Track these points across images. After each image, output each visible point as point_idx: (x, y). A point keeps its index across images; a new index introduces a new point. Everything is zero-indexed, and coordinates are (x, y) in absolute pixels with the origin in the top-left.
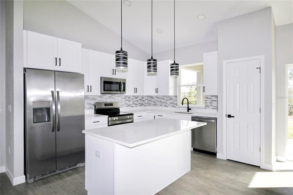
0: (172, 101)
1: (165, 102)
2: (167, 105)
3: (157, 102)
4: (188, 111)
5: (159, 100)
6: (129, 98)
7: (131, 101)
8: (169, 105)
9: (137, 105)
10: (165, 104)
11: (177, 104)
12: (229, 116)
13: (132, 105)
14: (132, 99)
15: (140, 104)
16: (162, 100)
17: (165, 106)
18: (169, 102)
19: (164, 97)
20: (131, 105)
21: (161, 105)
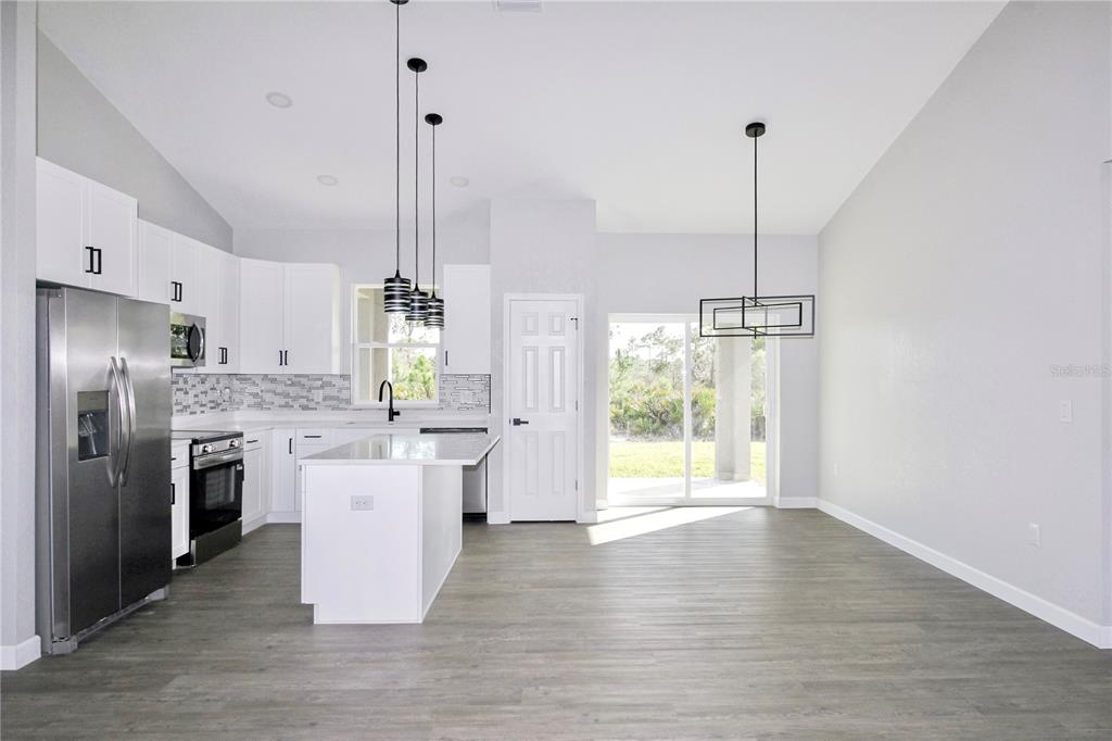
0: (328, 391)
1: (305, 394)
2: (312, 405)
3: (268, 397)
4: (391, 419)
5: (280, 388)
6: (186, 382)
7: (191, 393)
8: (318, 403)
9: (205, 405)
10: (304, 401)
11: (348, 401)
12: (517, 422)
13: (193, 408)
14: (194, 386)
15: (212, 405)
16: (292, 391)
17: (305, 408)
18: (318, 395)
19: (298, 379)
20: (189, 406)
21: (287, 405)
